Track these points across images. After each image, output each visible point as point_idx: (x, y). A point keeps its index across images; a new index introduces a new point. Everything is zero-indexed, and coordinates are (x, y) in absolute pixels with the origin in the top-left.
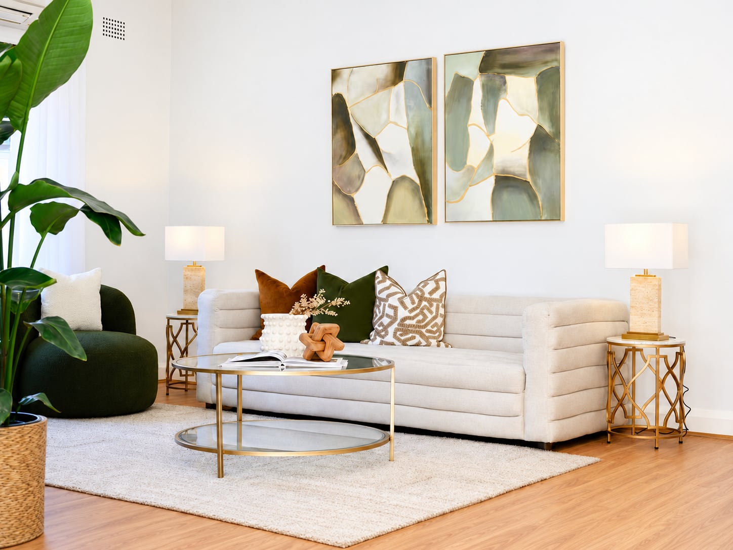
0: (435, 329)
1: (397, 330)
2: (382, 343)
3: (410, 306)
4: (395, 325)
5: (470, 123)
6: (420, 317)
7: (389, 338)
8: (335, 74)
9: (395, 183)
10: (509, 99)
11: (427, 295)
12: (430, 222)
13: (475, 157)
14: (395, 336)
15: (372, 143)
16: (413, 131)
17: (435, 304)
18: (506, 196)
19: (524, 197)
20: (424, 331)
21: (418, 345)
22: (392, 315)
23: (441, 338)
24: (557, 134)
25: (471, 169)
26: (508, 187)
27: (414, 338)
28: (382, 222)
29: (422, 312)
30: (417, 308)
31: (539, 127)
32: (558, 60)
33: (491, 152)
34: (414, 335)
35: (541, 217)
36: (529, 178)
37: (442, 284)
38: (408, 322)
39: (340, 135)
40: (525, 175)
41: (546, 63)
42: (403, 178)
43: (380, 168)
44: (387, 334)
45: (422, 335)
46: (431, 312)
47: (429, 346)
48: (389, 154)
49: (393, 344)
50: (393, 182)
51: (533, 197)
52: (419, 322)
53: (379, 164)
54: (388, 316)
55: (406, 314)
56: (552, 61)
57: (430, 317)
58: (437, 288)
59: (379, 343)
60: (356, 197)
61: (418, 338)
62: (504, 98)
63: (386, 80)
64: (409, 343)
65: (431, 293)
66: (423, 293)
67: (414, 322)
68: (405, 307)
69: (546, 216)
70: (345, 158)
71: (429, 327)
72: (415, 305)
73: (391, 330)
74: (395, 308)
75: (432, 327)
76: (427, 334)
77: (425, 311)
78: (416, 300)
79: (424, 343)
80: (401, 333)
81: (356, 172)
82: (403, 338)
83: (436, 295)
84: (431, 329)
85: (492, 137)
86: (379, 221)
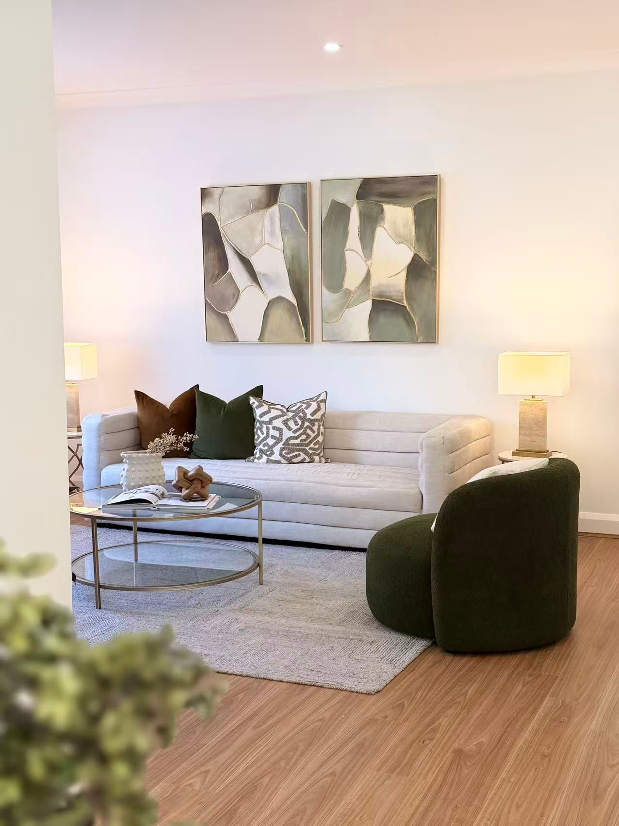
0: (317, 446)
1: (281, 450)
2: (268, 461)
3: (294, 427)
4: (280, 445)
5: (347, 247)
6: (304, 437)
7: (276, 456)
8: (205, 193)
9: (271, 303)
10: (385, 227)
11: (309, 416)
12: (307, 340)
13: (352, 281)
14: (281, 455)
15: (246, 263)
16: (288, 252)
17: (316, 424)
18: (382, 319)
19: (400, 322)
20: (307, 448)
21: (302, 462)
22: (278, 436)
23: (322, 454)
24: (434, 262)
25: (348, 292)
26: (385, 310)
27: (299, 455)
28: (258, 340)
29: (304, 433)
30: (299, 429)
31: (416, 255)
32: (435, 193)
33: (368, 277)
34: (299, 453)
35: (417, 340)
36: (405, 303)
37: (322, 405)
38: (292, 442)
39: (212, 254)
40: (401, 301)
41: (423, 194)
42: (280, 299)
43: (255, 289)
44: (272, 453)
45: (306, 453)
46: (314, 432)
47: (312, 462)
48: (265, 275)
49: (279, 462)
50: (270, 302)
51: (409, 322)
52: (301, 441)
53: (255, 284)
54: (273, 437)
55: (291, 434)
56: (429, 193)
57: (313, 435)
58: (319, 409)
59: (265, 462)
60: (231, 315)
61: (303, 456)
62: (382, 226)
63: (259, 201)
64: (295, 460)
65: (313, 414)
66: (305, 415)
67: (298, 441)
68: (290, 429)
69: (422, 338)
70: (218, 276)
71: (312, 445)
72: (298, 426)
73: (277, 450)
74: (280, 430)
75: (315, 444)
76: (311, 452)
77: (309, 431)
78: (300, 422)
79: (308, 459)
80: (286, 451)
81: (230, 292)
82: (289, 456)
83: (318, 416)
84: (314, 447)
85: (369, 263)
86: (255, 339)
